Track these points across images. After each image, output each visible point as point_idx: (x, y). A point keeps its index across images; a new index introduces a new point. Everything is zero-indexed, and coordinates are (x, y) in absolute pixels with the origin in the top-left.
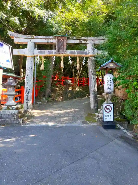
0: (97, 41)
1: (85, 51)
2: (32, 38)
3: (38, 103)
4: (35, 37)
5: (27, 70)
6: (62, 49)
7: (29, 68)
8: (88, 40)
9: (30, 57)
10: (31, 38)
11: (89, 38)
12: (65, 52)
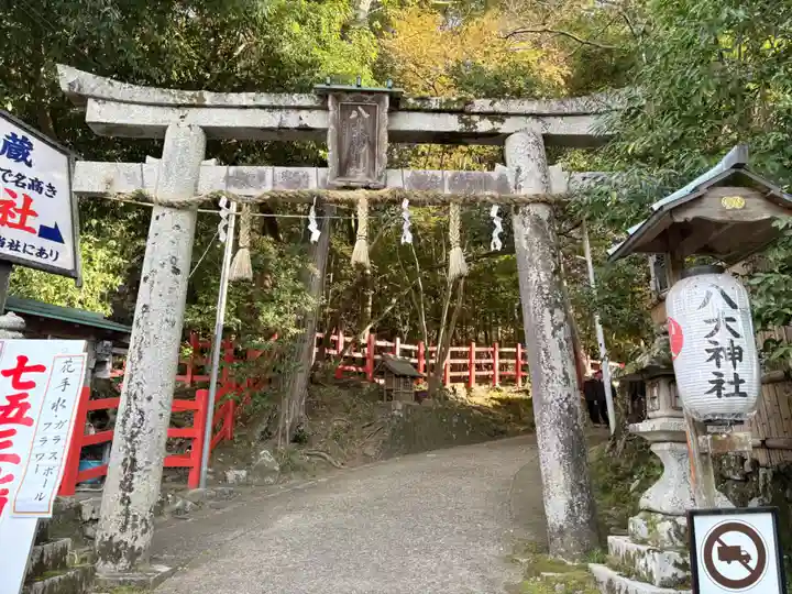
0: (559, 120)
1: (495, 175)
2: (194, 105)
3: (231, 475)
4: (209, 97)
5: (145, 279)
6: (361, 164)
7: (159, 269)
8: (508, 115)
9: (170, 205)
10: (186, 101)
11: (514, 106)
12: (380, 178)
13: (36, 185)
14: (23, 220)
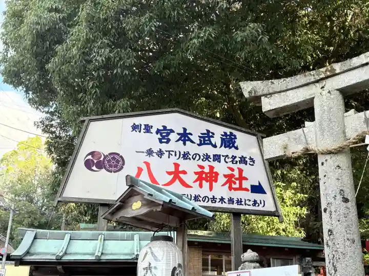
2: (327, 77)
4: (337, 67)
5: (325, 210)
7: (333, 201)
9: (330, 153)
10: (323, 76)
13: (243, 160)
14: (241, 184)
